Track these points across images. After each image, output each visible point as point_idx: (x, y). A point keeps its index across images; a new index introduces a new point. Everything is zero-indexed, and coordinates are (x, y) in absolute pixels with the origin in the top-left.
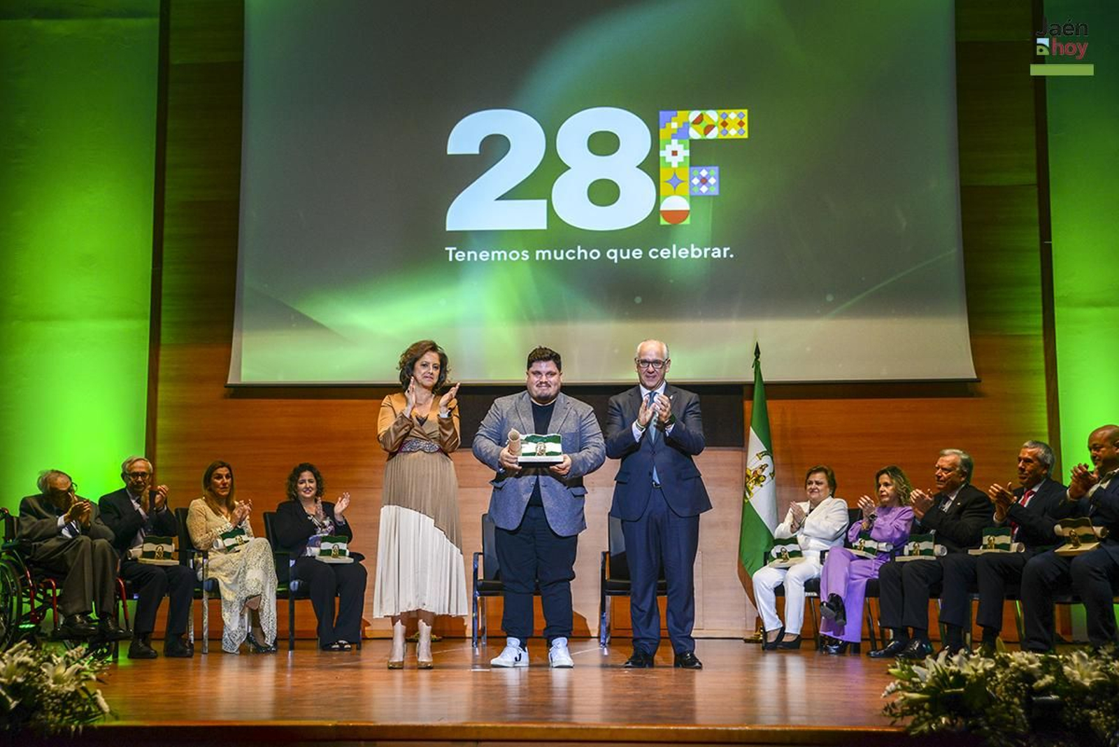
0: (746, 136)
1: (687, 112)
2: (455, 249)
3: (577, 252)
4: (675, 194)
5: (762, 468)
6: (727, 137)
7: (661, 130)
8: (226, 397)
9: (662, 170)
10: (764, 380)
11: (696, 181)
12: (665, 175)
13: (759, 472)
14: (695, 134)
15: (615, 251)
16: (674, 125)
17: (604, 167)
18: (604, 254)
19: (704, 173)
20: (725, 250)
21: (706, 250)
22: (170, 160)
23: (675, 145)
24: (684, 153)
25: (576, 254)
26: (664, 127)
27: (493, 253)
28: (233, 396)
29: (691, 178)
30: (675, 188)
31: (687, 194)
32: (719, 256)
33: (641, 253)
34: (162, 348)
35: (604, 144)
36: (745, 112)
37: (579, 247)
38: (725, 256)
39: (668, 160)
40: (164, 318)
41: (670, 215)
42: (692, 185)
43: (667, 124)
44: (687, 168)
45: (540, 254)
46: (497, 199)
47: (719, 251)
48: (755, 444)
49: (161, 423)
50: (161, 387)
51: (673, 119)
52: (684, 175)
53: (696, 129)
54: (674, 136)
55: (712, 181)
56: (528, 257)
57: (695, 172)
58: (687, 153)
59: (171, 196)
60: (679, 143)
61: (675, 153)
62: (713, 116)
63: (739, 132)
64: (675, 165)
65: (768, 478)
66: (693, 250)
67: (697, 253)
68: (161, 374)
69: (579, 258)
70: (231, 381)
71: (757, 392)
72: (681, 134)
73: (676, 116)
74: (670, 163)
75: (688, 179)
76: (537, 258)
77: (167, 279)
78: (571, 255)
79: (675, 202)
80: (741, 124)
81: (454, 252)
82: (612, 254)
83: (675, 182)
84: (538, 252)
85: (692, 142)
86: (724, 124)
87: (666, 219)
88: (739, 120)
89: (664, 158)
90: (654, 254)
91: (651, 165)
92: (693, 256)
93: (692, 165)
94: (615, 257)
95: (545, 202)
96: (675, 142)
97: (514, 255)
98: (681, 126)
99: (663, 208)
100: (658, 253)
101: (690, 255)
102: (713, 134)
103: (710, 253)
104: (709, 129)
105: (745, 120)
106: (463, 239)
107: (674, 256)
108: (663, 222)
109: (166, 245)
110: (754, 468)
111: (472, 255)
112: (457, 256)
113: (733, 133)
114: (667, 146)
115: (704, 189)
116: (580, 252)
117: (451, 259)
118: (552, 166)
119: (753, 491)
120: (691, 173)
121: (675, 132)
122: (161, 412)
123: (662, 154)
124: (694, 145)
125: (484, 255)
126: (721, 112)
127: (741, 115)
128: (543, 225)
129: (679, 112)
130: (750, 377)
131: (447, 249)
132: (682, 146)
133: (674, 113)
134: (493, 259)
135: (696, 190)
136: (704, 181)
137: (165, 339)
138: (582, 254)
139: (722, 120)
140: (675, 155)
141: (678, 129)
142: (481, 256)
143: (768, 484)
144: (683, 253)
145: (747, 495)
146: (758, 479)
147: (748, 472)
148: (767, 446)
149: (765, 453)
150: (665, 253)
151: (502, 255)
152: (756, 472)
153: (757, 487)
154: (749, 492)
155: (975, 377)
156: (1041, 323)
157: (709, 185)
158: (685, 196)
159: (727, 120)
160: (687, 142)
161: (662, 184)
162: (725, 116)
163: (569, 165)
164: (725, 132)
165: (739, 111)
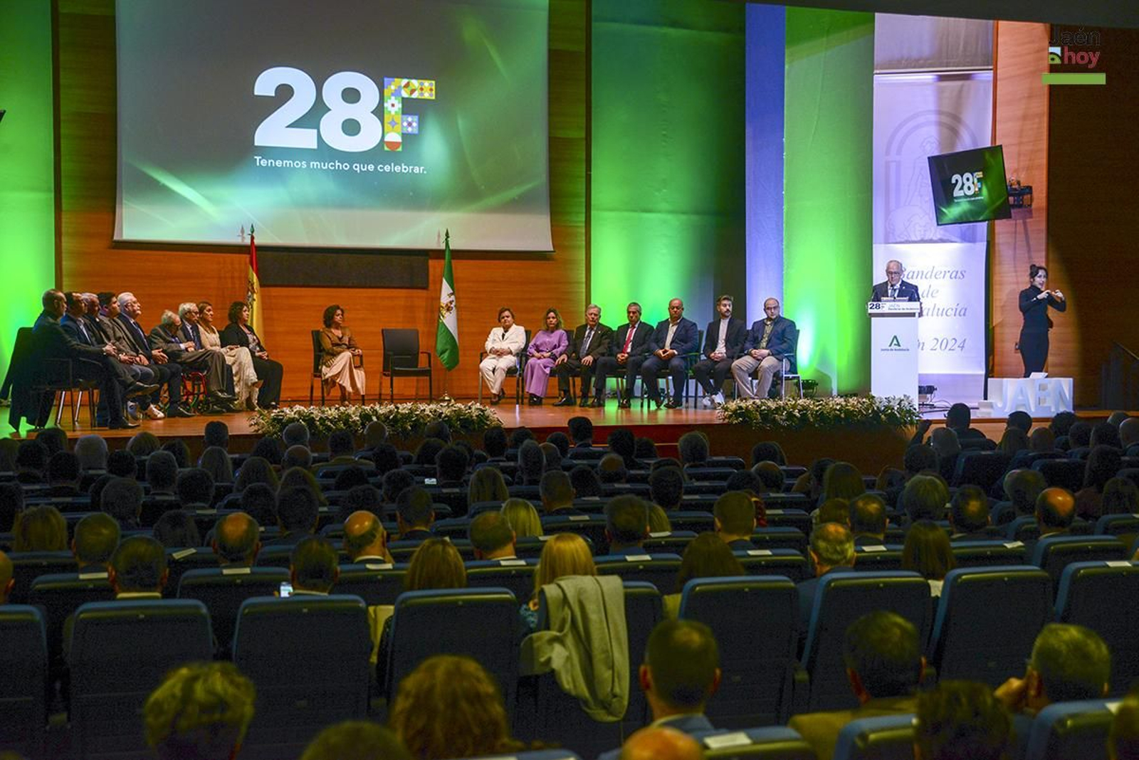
0: (434, 98)
1: (400, 79)
2: (260, 157)
3: (335, 164)
4: (393, 131)
5: (451, 302)
6: (423, 97)
7: (386, 90)
8: (109, 248)
9: (386, 116)
10: (451, 248)
11: (405, 124)
12: (387, 119)
13: (449, 304)
14: (405, 94)
15: (358, 165)
16: (393, 87)
17: (352, 111)
18: (351, 167)
19: (410, 119)
20: (422, 168)
21: (411, 167)
22: (62, 81)
23: (393, 100)
24: (399, 106)
25: (335, 166)
26: (387, 88)
27: (285, 162)
28: (113, 248)
29: (403, 122)
30: (393, 127)
31: (400, 132)
32: (418, 172)
33: (373, 167)
34: (63, 213)
35: (351, 95)
36: (433, 82)
37: (337, 162)
38: (421, 172)
39: (389, 109)
40: (64, 193)
41: (390, 144)
42: (403, 126)
43: (389, 86)
44: (400, 116)
45: (313, 165)
46: (288, 127)
47: (418, 168)
48: (446, 289)
49: (65, 264)
50: (64, 239)
51: (393, 83)
52: (398, 118)
53: (406, 91)
54: (392, 94)
55: (415, 124)
56: (305, 166)
57: (405, 117)
58: (400, 106)
59: (63, 109)
60: (396, 99)
61: (393, 105)
62: (415, 83)
63: (431, 95)
64: (393, 113)
65: (454, 308)
66: (403, 167)
67: (405, 169)
68: (64, 230)
69: (337, 168)
70: (116, 238)
71: (447, 255)
72: (397, 93)
73: (394, 81)
74: (390, 112)
75: (400, 122)
76: (311, 167)
77: (65, 166)
78: (332, 166)
79: (393, 136)
80: (431, 90)
81: (260, 160)
82: (356, 167)
83: (393, 123)
84: (312, 163)
85: (403, 98)
86: (422, 89)
87: (388, 147)
88: (429, 88)
89: (387, 108)
90: (381, 168)
91: (379, 112)
92: (404, 171)
93: (403, 113)
94: (358, 169)
95: (315, 131)
96: (393, 98)
97: (297, 164)
98: (397, 88)
99: (387, 139)
100: (383, 168)
101: (401, 170)
102: (415, 95)
103: (413, 169)
104: (413, 91)
105: (434, 88)
106: (266, 151)
107: (393, 170)
108: (386, 149)
109: (62, 141)
110: (445, 302)
111: (271, 163)
112: (262, 162)
113: (426, 95)
114: (389, 101)
115: (410, 129)
116: (337, 164)
117: (258, 164)
118: (319, 108)
119: (445, 316)
120: (402, 119)
121: (393, 92)
122: (64, 255)
123: (386, 105)
124: (405, 101)
125: (279, 163)
126: (420, 81)
127: (431, 84)
128: (315, 146)
129: (396, 79)
130: (443, 247)
131: (256, 157)
132: (397, 101)
133: (392, 79)
134: (284, 165)
135: (405, 131)
136: (410, 124)
137: (65, 206)
138: (339, 166)
139: (420, 87)
140: (393, 107)
141: (395, 90)
142: (277, 163)
143: (454, 311)
144: (397, 169)
145: (442, 317)
146: (449, 309)
147: (442, 305)
148: (453, 290)
149: (452, 294)
150: (387, 168)
151: (290, 164)
152: (447, 305)
153: (448, 313)
154: (443, 316)
155: (552, 249)
156: (584, 219)
157: (413, 127)
158: (398, 133)
159: (423, 87)
160: (400, 99)
161: (386, 125)
162: (422, 84)
163: (330, 108)
164: (422, 94)
165: (430, 82)
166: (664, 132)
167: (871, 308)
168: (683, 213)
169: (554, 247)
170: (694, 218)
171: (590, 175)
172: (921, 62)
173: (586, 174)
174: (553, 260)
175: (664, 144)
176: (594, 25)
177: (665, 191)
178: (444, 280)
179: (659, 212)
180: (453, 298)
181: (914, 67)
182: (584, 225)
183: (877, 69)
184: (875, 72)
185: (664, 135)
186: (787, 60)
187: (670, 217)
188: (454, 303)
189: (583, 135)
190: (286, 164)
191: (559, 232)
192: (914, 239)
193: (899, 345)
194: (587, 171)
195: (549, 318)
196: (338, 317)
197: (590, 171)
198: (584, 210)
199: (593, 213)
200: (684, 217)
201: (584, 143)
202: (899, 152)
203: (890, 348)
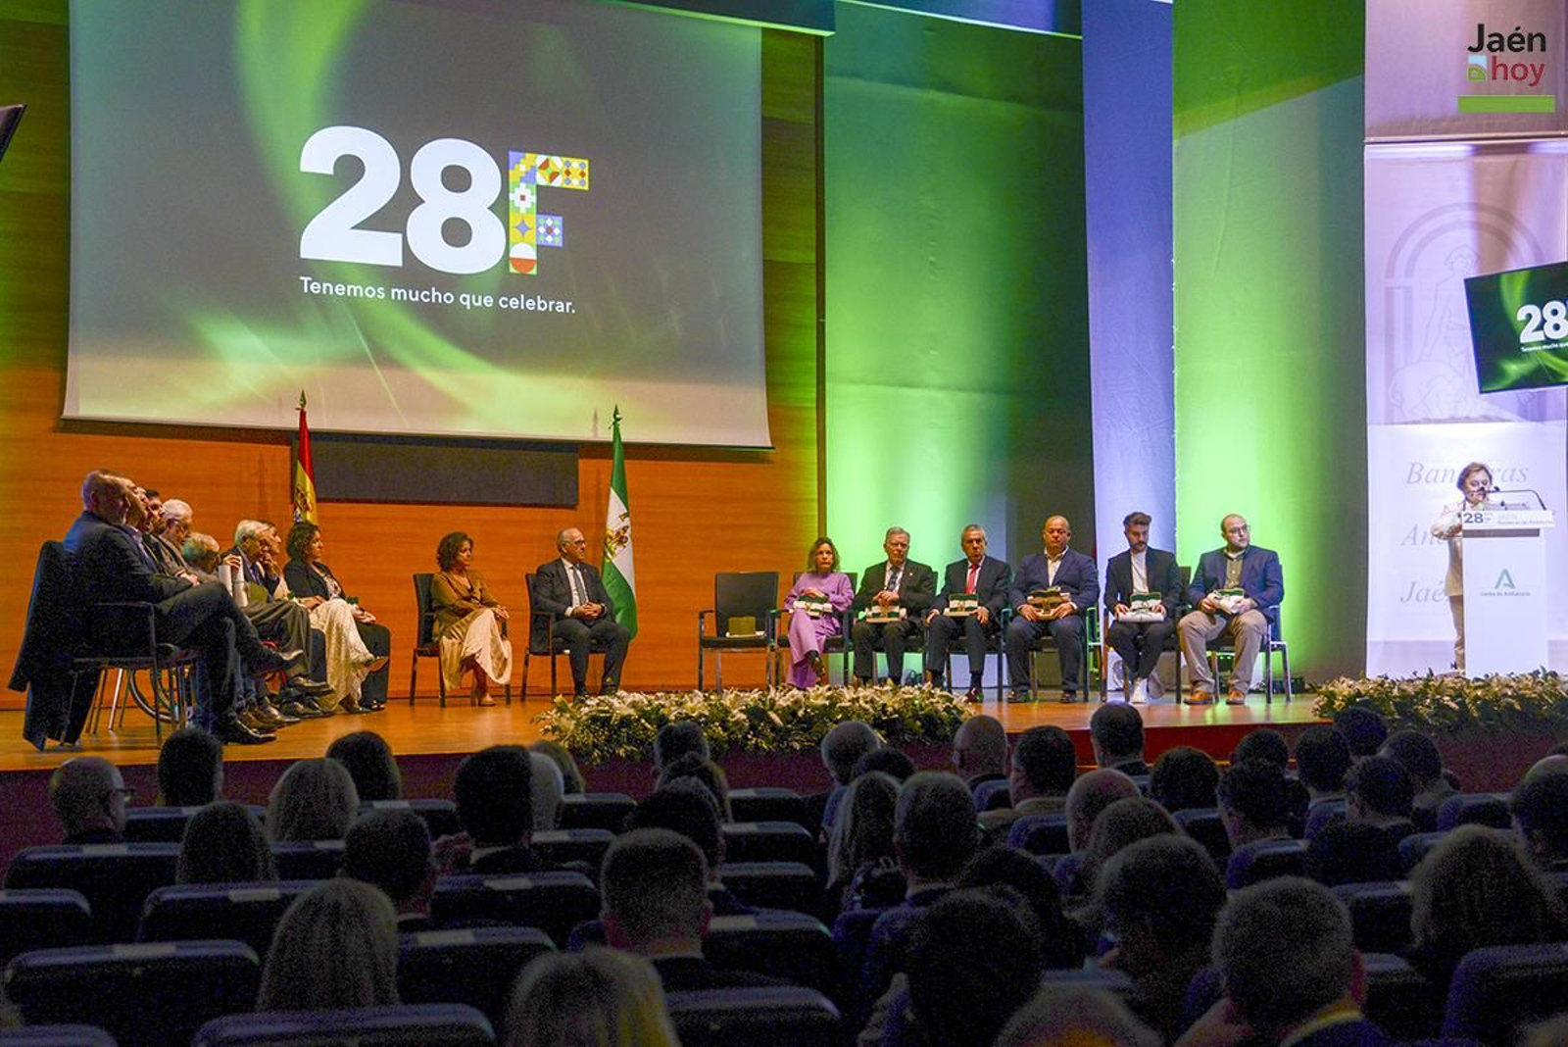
0: (586, 188)
1: (534, 155)
2: (310, 279)
3: (430, 291)
5: (625, 529)
6: (570, 186)
7: (511, 172)
8: (55, 431)
11: (542, 230)
12: (514, 221)
13: (621, 533)
14: (542, 179)
15: (468, 297)
17: (456, 205)
18: (457, 299)
19: (549, 222)
20: (568, 304)
21: (551, 303)
24: (532, 199)
25: (430, 297)
26: (513, 168)
27: (349, 287)
30: (523, 234)
31: (535, 243)
32: (562, 310)
33: (492, 300)
35: (456, 179)
36: (586, 162)
37: (433, 289)
38: (568, 311)
39: (516, 204)
41: (518, 262)
44: (534, 216)
45: (396, 293)
47: (562, 305)
48: (616, 507)
51: (522, 161)
52: (531, 219)
53: (542, 174)
54: (522, 180)
55: (557, 231)
56: (383, 295)
57: (541, 221)
58: (534, 199)
61: (523, 198)
62: (557, 162)
63: (582, 183)
64: (523, 211)
65: (631, 539)
66: (539, 302)
67: (542, 305)
69: (434, 301)
70: (68, 413)
71: (617, 451)
72: (528, 178)
74: (519, 208)
76: (393, 297)
78: (426, 296)
81: (309, 283)
82: (465, 299)
83: (523, 228)
84: (393, 291)
85: (539, 187)
86: (568, 173)
90: (504, 302)
91: (501, 207)
92: (539, 308)
93: (538, 213)
94: (468, 303)
95: (400, 235)
96: (523, 185)
97: (370, 292)
98: (529, 169)
100: (508, 303)
101: (536, 307)
102: (558, 182)
103: (554, 306)
104: (553, 176)
105: (586, 171)
106: (320, 269)
108: (512, 270)
110: (616, 529)
111: (328, 288)
112: (312, 287)
113: (576, 183)
114: (516, 190)
115: (549, 239)
116: (434, 294)
117: (306, 290)
118: (406, 200)
119: (616, 552)
121: (523, 175)
123: (511, 197)
124: (542, 192)
125: (340, 289)
129: (527, 155)
130: (607, 436)
131: (302, 278)
132: (529, 191)
133: (521, 154)
134: (349, 293)
135: (542, 238)
138: (437, 296)
140: (524, 199)
141: (527, 173)
142: (337, 289)
143: (629, 544)
144: (530, 304)
145: (609, 554)
146: (621, 541)
147: (609, 533)
148: (627, 507)
149: (626, 515)
150: (514, 303)
151: (358, 290)
152: (618, 533)
153: (620, 548)
154: (612, 553)
155: (770, 445)
156: (814, 396)
157: (554, 236)
158: (532, 245)
159: (570, 169)
160: (534, 187)
161: (511, 229)
162: (568, 164)
163: (423, 198)
164: (568, 182)
165: (581, 161)
166: (932, 258)
167: (1467, 521)
168: (961, 389)
169: (772, 441)
170: (977, 397)
171: (824, 323)
172: (1444, 124)
173: (818, 322)
174: (769, 462)
175: (932, 277)
176: (827, 79)
177: (932, 352)
178: (613, 492)
179: (927, 386)
180: (627, 521)
181: (1433, 133)
182: (814, 405)
183: (1370, 135)
184: (1367, 139)
185: (932, 263)
186: (1175, 132)
187: (940, 395)
188: (629, 531)
189: (812, 257)
190: (352, 290)
191: (779, 416)
192: (1437, 415)
193: (1512, 585)
194: (818, 318)
195: (822, 553)
196: (465, 555)
197: (824, 317)
198: (814, 381)
199: (829, 386)
200: (961, 396)
201: (814, 270)
202: (1410, 271)
203: (1496, 591)
